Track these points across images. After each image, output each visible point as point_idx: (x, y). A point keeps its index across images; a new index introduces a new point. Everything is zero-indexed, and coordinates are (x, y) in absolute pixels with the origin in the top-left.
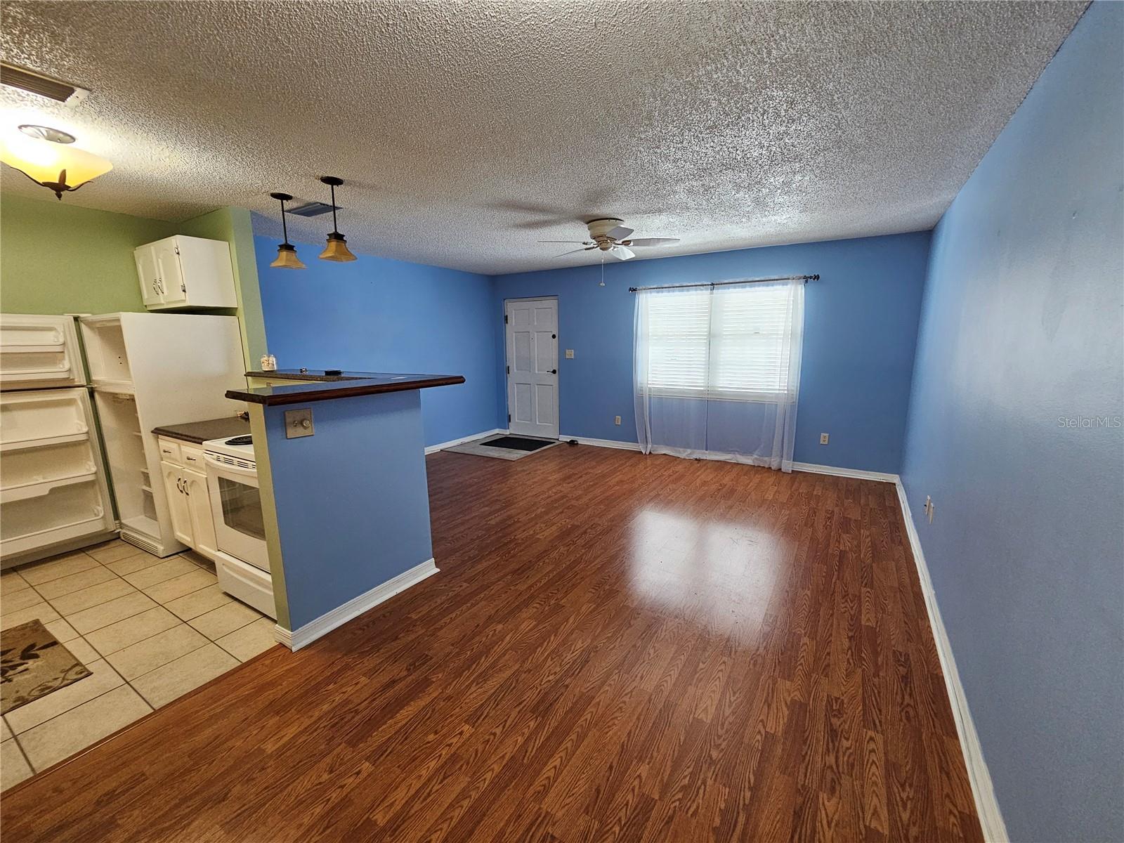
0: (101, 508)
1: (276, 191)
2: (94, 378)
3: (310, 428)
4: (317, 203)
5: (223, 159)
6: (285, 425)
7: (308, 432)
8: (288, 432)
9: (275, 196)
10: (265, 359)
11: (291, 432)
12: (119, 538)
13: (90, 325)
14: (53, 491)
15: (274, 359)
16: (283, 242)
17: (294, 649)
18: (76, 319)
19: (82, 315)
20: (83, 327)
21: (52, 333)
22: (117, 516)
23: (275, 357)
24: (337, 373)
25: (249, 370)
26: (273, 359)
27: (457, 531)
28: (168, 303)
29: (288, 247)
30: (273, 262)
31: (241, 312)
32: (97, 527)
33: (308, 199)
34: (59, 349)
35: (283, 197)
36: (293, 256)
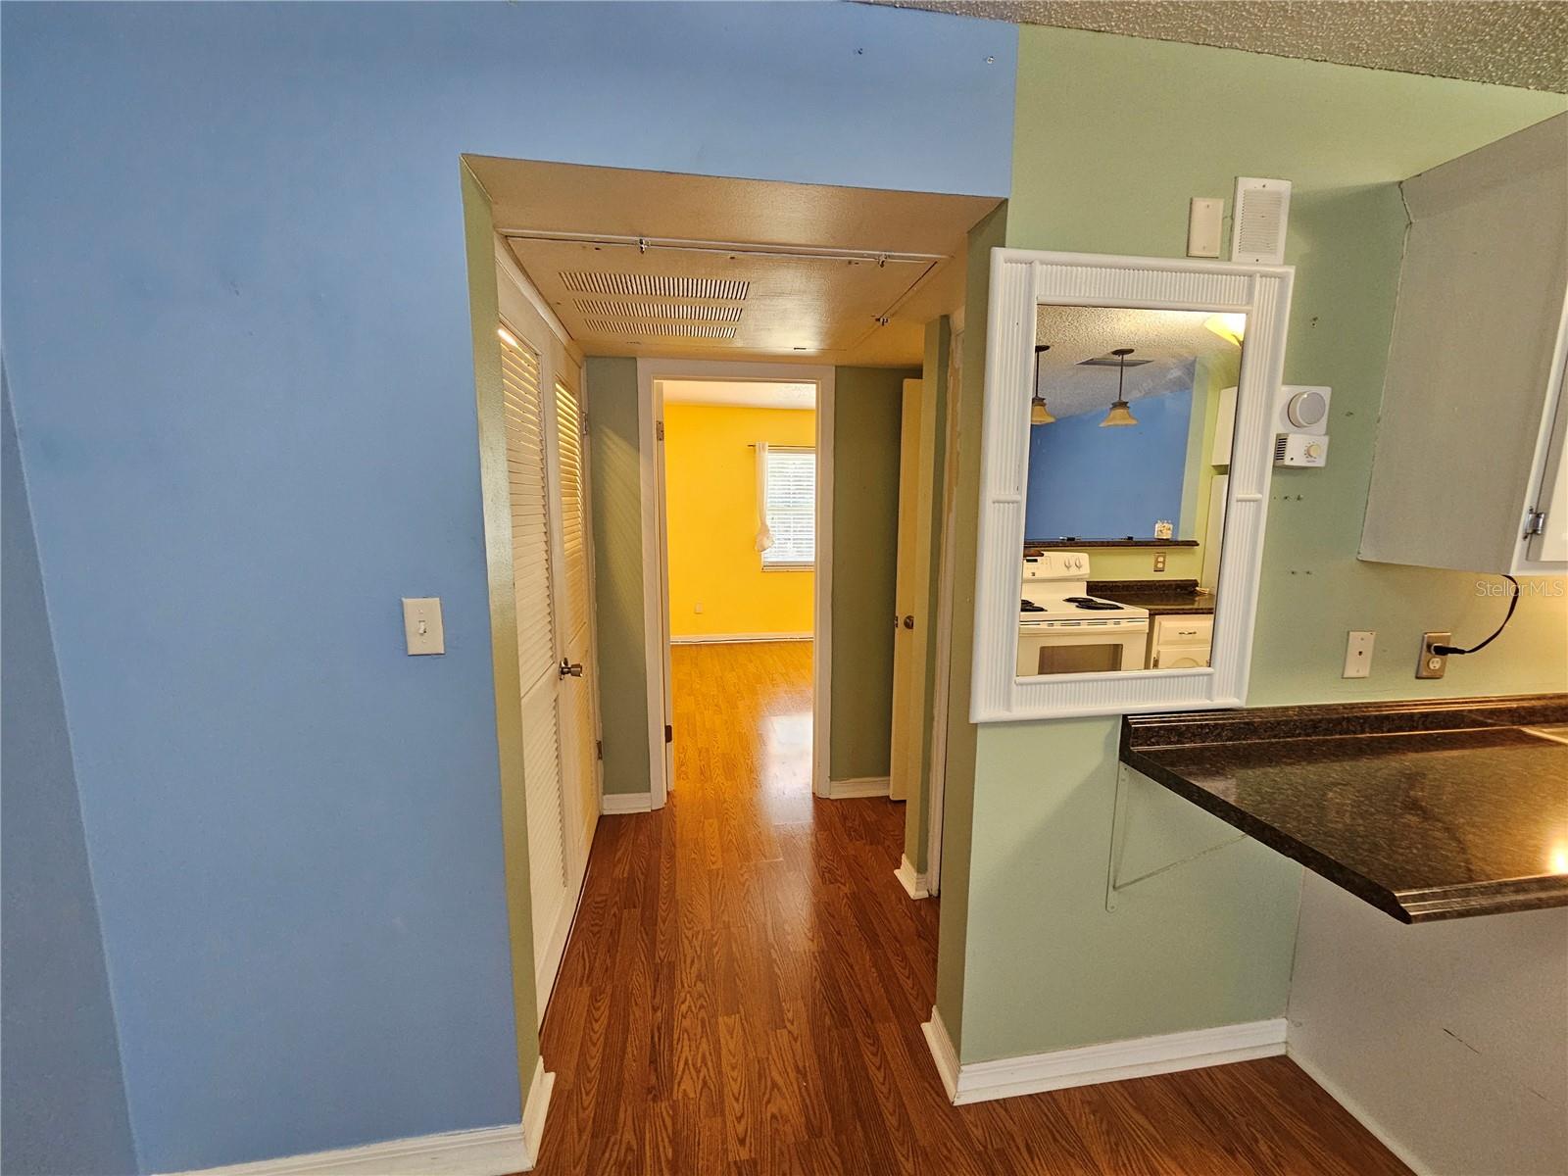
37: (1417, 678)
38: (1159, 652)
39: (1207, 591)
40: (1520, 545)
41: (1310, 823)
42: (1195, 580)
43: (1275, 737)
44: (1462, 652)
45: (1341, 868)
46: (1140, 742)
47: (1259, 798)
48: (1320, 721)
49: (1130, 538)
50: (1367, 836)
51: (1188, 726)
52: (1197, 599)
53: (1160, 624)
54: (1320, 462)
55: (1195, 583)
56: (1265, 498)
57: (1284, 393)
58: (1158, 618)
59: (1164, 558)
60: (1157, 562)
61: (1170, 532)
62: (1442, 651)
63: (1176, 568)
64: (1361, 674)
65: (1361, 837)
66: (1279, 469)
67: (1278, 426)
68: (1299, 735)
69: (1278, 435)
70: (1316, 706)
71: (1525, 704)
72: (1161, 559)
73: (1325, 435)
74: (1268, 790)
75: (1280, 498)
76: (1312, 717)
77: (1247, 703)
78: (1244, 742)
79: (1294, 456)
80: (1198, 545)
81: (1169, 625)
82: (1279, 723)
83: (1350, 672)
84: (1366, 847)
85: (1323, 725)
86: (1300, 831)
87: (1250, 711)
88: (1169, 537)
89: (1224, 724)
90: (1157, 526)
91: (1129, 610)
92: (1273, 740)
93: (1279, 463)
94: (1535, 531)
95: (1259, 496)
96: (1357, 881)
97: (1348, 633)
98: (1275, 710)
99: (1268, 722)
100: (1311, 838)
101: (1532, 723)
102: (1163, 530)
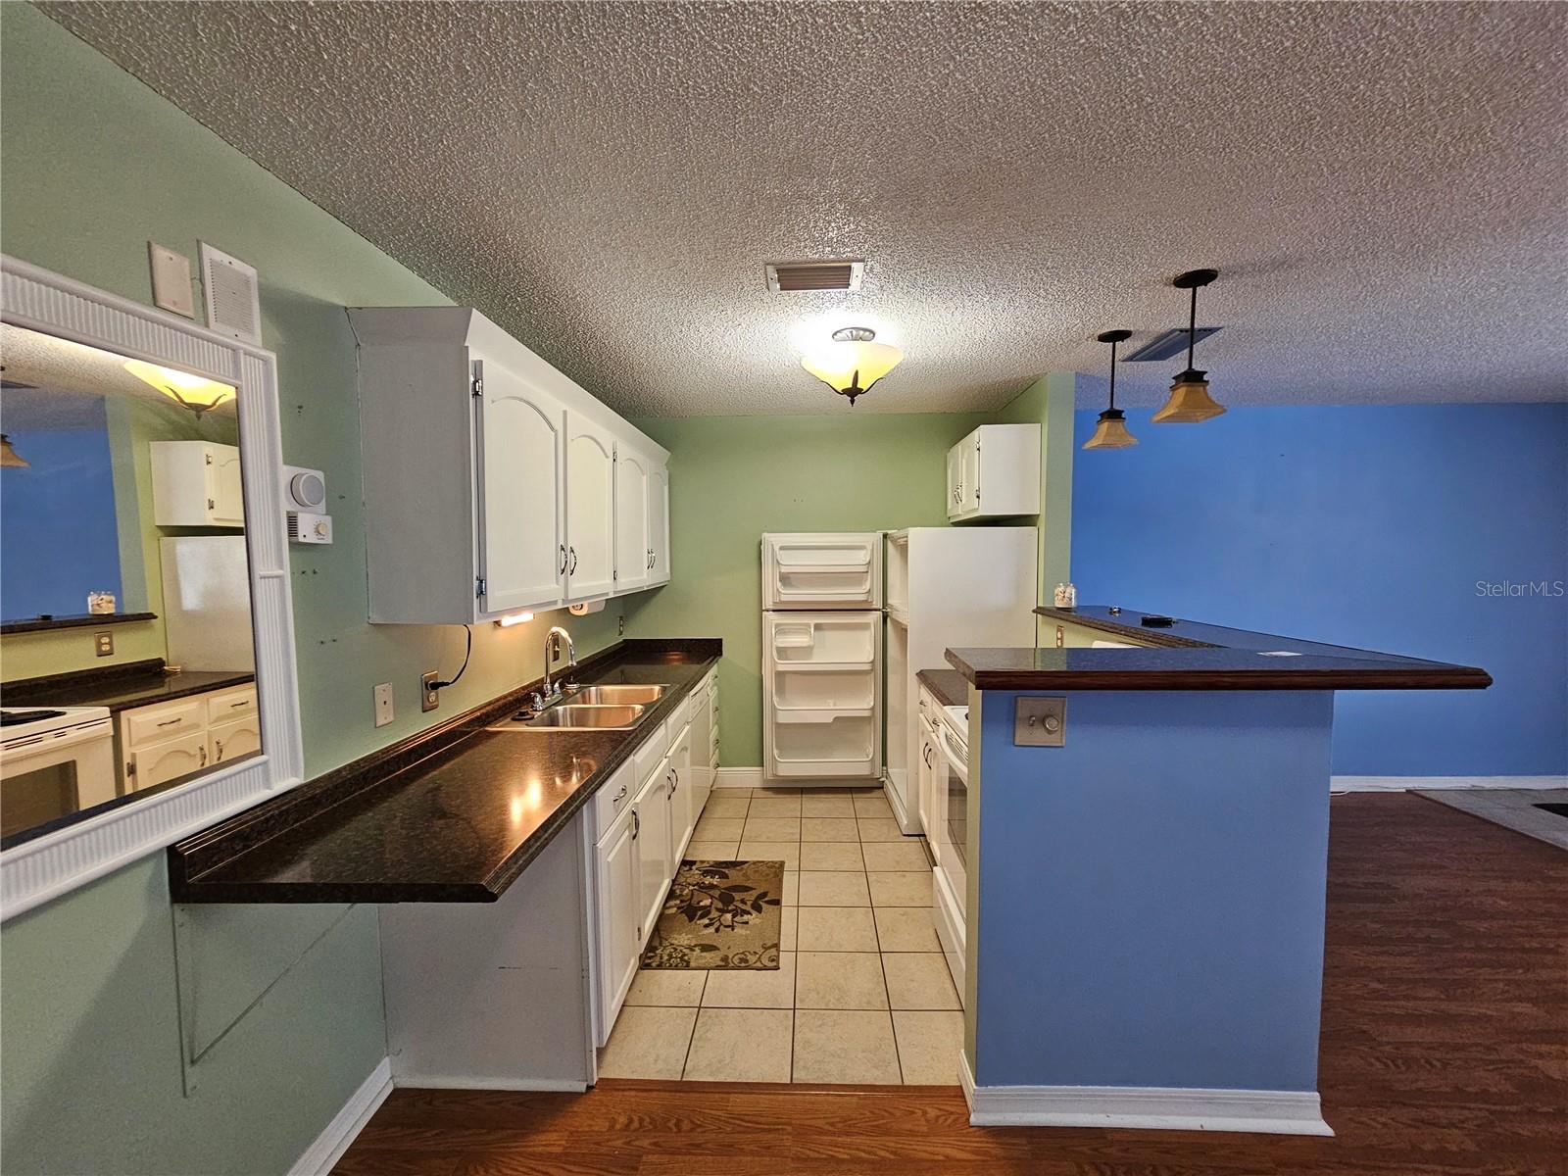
0: (872, 749)
1: (1106, 330)
2: (890, 601)
3: (1059, 733)
4: (1175, 330)
5: (1022, 301)
6: (1013, 720)
7: (1053, 740)
8: (1018, 734)
9: (1103, 338)
10: (1060, 589)
11: (1023, 735)
12: (882, 788)
13: (894, 542)
14: (836, 719)
15: (1074, 590)
16: (1107, 407)
17: (973, 1119)
18: (885, 536)
19: (889, 532)
20: (889, 544)
21: (864, 552)
22: (885, 763)
23: (1075, 587)
24: (1164, 622)
25: (1040, 604)
26: (1072, 591)
27: (1411, 1034)
28: (968, 512)
29: (1113, 415)
30: (1087, 441)
31: (1041, 522)
32: (863, 770)
33: (1156, 330)
34: (863, 569)
35: (1115, 337)
36: (1119, 426)
37: (424, 712)
38: (134, 756)
39: (178, 668)
40: (476, 602)
41: (403, 863)
42: (160, 659)
43: (335, 802)
44: (447, 684)
45: (442, 887)
46: (198, 869)
47: (354, 865)
48: (368, 771)
49: (46, 618)
50: (446, 852)
51: (252, 827)
52: (167, 680)
53: (129, 720)
54: (329, 540)
55: (160, 663)
56: (286, 572)
57: (286, 473)
58: (124, 714)
59: (110, 637)
60: (99, 645)
61: (112, 605)
62: (436, 686)
63: (129, 649)
64: (389, 720)
65: (442, 854)
66: (295, 546)
67: (286, 505)
68: (355, 791)
69: (288, 513)
70: (362, 759)
71: (484, 711)
72: (105, 640)
73: (326, 514)
74: (357, 853)
75: (300, 574)
76: (362, 770)
77: (305, 778)
78: (310, 818)
79: (306, 533)
80: (156, 617)
81: (142, 720)
82: (336, 787)
83: (381, 721)
84: (450, 859)
85: (371, 775)
86: (400, 875)
87: (308, 785)
88: (112, 611)
89: (288, 809)
90: (89, 599)
91: (74, 713)
92: (335, 805)
93: (294, 539)
94: (482, 592)
95: (280, 572)
96: (456, 890)
97: (373, 688)
98: (330, 776)
99: (328, 789)
100: (411, 876)
101: (489, 724)
102: (100, 603)
